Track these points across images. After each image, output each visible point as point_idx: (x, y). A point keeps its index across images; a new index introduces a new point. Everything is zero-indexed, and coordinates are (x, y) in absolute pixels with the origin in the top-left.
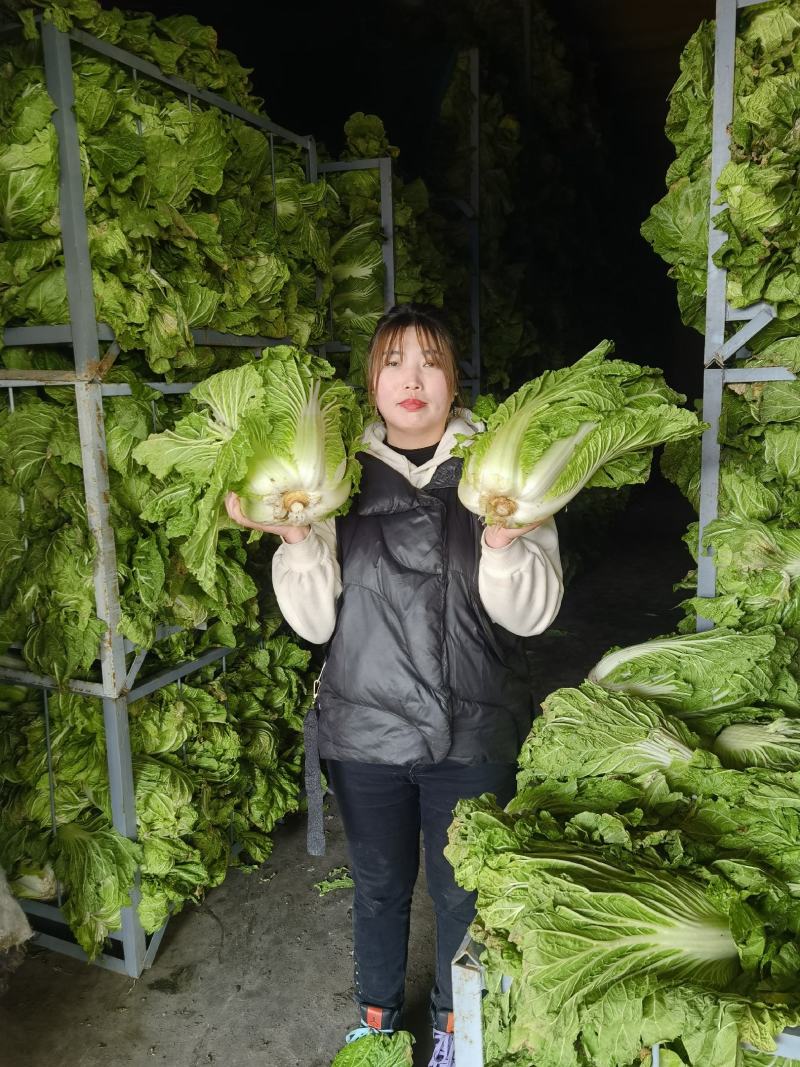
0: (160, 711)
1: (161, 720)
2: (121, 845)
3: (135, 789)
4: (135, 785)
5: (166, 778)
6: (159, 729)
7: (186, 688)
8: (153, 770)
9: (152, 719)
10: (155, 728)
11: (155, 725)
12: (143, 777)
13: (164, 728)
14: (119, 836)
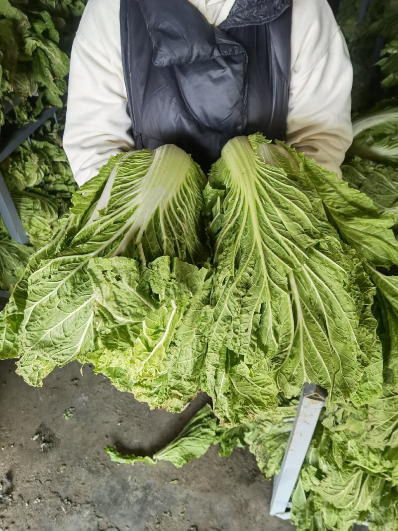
0: (22, 163)
1: (24, 168)
2: (21, 249)
3: (20, 215)
4: (19, 213)
5: (38, 206)
6: (24, 175)
7: (35, 142)
8: (28, 202)
9: (17, 169)
10: (22, 175)
11: (21, 172)
12: (22, 207)
13: (27, 174)
14: (17, 244)
